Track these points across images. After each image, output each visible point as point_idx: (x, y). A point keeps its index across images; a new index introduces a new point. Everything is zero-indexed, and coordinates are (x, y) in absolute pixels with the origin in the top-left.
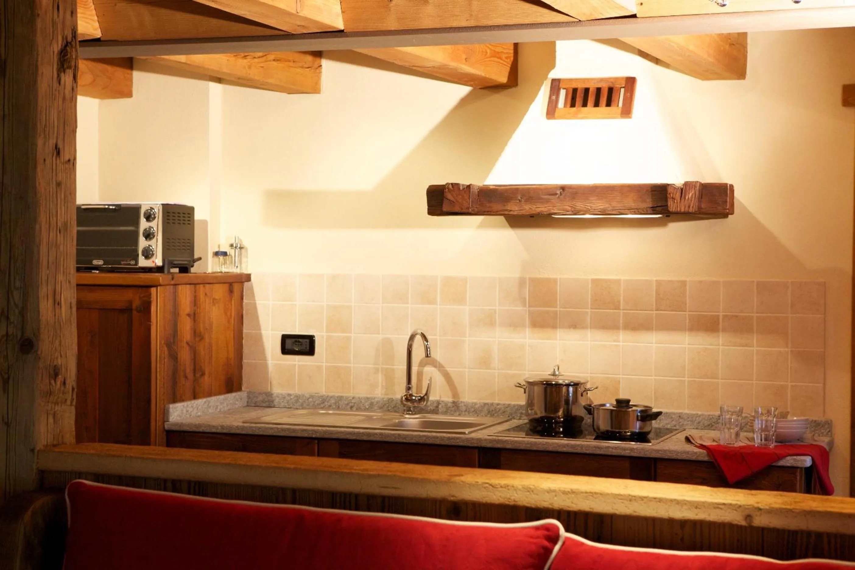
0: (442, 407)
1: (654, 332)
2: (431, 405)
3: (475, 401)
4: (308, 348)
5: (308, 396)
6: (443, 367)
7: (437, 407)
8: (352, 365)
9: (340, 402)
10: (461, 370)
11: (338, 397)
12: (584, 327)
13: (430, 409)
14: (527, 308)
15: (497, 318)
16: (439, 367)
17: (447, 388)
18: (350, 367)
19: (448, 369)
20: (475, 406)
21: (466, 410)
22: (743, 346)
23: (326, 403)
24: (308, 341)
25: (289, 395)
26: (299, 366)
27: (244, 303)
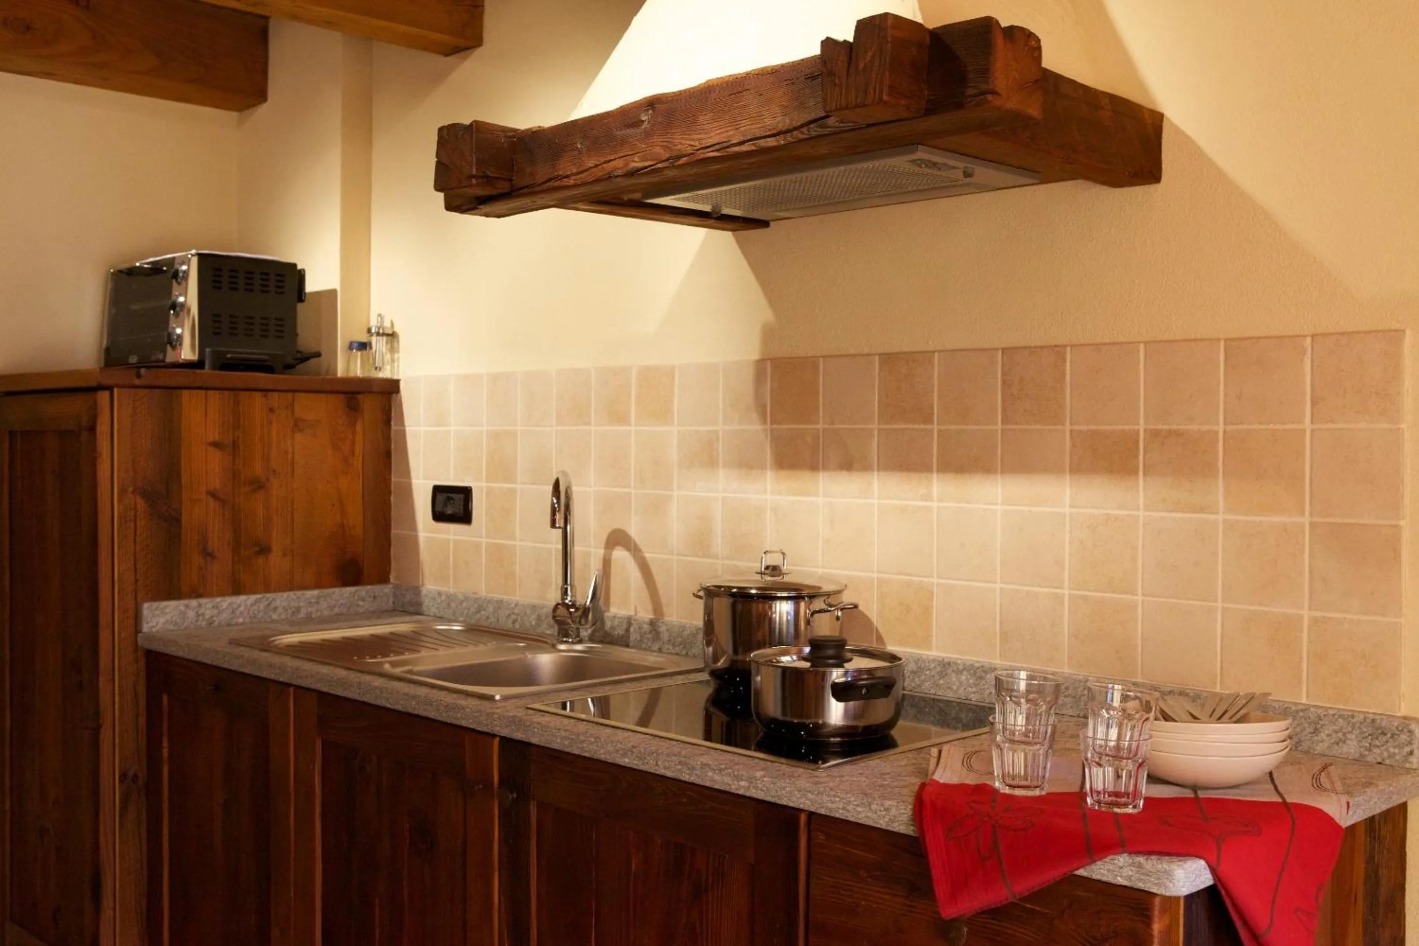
0: (635, 630)
1: (999, 476)
2: (618, 625)
3: (684, 621)
4: (462, 511)
5: (461, 597)
6: (640, 550)
7: (628, 630)
8: (518, 543)
9: (499, 611)
10: (664, 556)
11: (497, 601)
12: (866, 468)
13: (618, 634)
14: (768, 426)
15: (720, 449)
16: (635, 550)
17: (645, 594)
18: (515, 546)
19: (647, 555)
20: (684, 633)
21: (670, 640)
22: (1194, 512)
23: (483, 613)
24: (462, 496)
25: (440, 594)
26: (455, 541)
27: (392, 432)
